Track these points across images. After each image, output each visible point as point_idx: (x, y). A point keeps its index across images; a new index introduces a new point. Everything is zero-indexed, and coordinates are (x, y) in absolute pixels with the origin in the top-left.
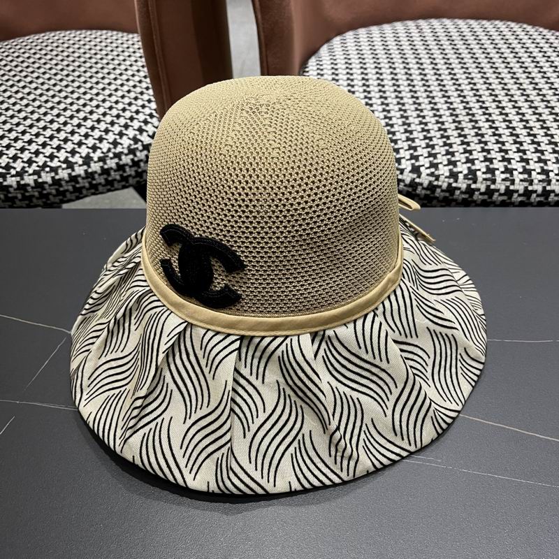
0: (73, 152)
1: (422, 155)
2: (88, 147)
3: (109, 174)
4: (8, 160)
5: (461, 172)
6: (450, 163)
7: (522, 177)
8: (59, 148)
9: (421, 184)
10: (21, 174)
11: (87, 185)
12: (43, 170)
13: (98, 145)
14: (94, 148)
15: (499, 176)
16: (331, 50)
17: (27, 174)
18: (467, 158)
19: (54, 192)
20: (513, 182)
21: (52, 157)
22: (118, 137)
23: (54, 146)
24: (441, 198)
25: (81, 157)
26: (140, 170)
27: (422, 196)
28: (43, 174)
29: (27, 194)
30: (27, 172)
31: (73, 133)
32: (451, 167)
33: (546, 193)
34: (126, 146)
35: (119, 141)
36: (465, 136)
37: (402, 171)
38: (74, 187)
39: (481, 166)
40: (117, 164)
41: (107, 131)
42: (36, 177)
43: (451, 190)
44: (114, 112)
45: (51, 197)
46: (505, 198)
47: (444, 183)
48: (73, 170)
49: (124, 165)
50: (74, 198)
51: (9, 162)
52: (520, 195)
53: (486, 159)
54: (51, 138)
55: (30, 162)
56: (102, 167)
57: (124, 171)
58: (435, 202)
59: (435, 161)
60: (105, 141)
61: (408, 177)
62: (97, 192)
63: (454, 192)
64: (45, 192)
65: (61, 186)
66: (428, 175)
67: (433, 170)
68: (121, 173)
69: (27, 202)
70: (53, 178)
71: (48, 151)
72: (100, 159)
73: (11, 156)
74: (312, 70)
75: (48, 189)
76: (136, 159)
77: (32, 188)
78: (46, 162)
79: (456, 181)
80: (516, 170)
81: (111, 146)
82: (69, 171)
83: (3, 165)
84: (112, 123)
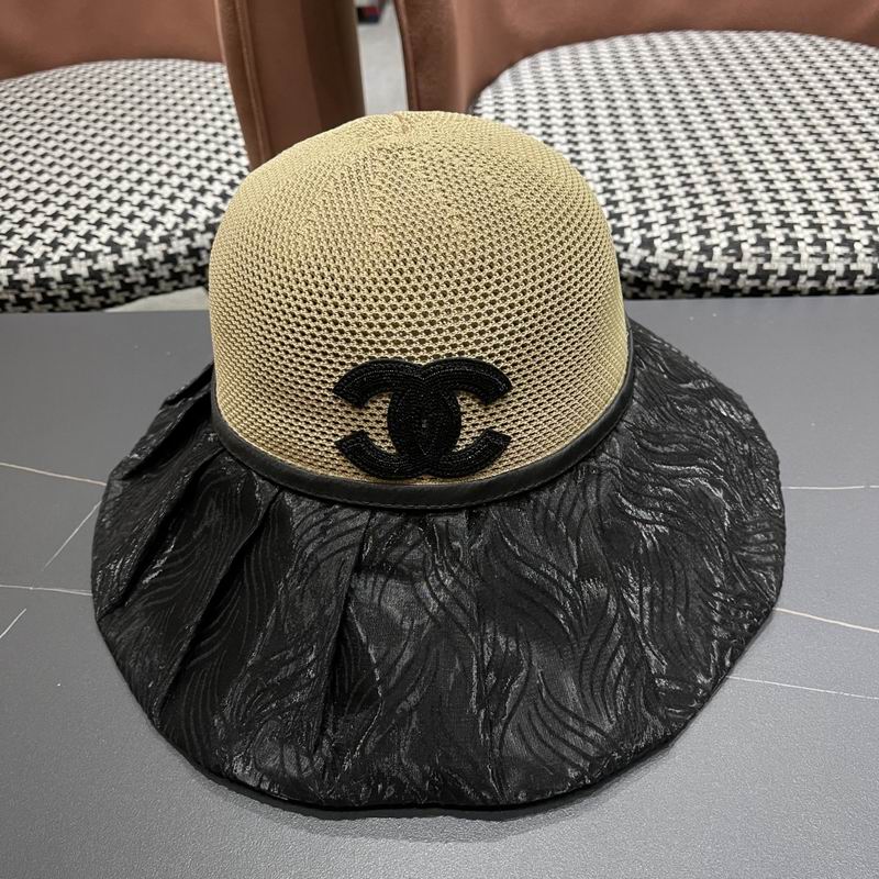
0: (121, 230)
1: (656, 222)
2: (143, 222)
3: (175, 263)
4: (21, 242)
5: (717, 245)
6: (700, 231)
7: (812, 250)
8: (99, 224)
9: (656, 266)
10: (39, 263)
11: (142, 280)
12: (75, 256)
13: (159, 218)
14: (153, 223)
15: (777, 250)
16: (516, 79)
17: (50, 262)
18: (726, 224)
19: (91, 290)
20: (798, 258)
21: (88, 237)
22: (189, 206)
23: (93, 221)
24: (687, 287)
25: (133, 236)
27: (658, 285)
28: (74, 262)
29: (50, 294)
30: (50, 259)
31: (120, 202)
32: (701, 238)
33: (850, 275)
34: (201, 219)
35: (191, 212)
36: (723, 193)
37: (626, 247)
38: (122, 282)
39: (747, 236)
40: (188, 247)
41: (172, 198)
42: (63, 267)
43: (702, 273)
44: (184, 171)
45: (86, 298)
46: (786, 283)
47: (691, 262)
48: (121, 256)
49: (199, 249)
50: (121, 299)
51: (22, 246)
52: (809, 279)
53: (756, 225)
54: (88, 209)
55: (55, 245)
56: (165, 252)
57: (199, 258)
58: (678, 292)
59: (678, 230)
60: (169, 213)
61: (635, 255)
62: (158, 291)
63: (707, 276)
64: (77, 290)
65: (102, 280)
66: (666, 251)
67: (673, 243)
68: (194, 260)
69: (49, 305)
70: (90, 268)
71: (83, 228)
72: (163, 240)
73: (26, 236)
74: (487, 105)
75: (82, 286)
77: (59, 283)
78: (79, 244)
79: (710, 259)
80: (802, 240)
81: (180, 220)
82: (115, 257)
83: (14, 249)
84: (181, 187)
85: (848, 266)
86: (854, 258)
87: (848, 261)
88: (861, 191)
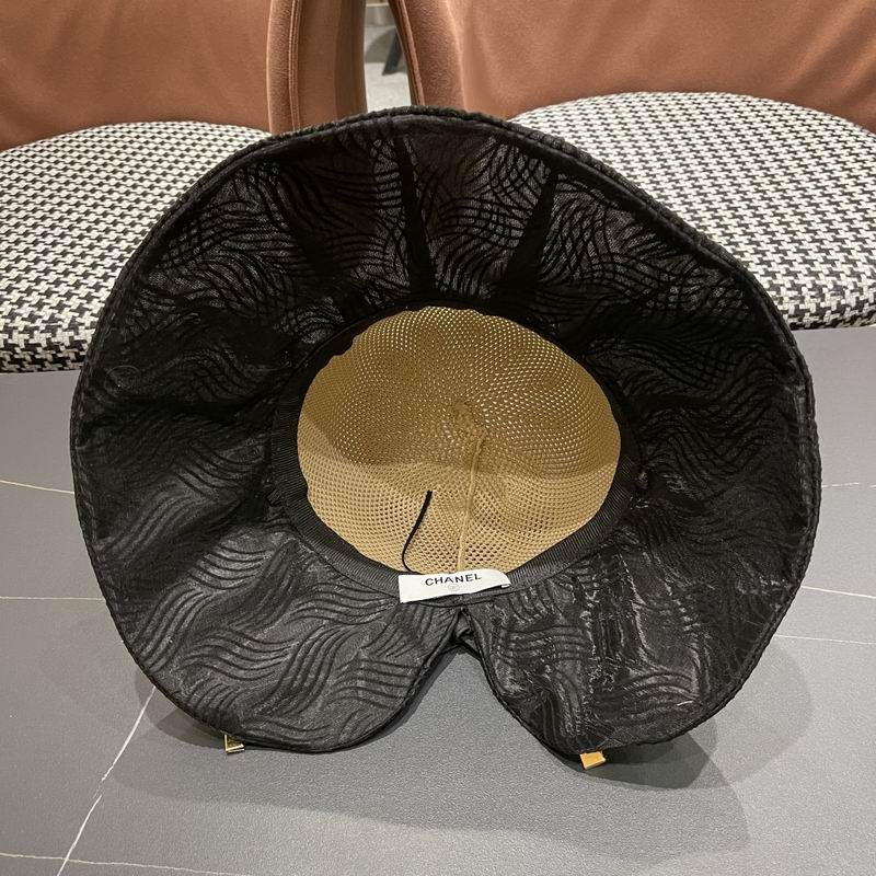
85: (797, 306)
86: (802, 300)
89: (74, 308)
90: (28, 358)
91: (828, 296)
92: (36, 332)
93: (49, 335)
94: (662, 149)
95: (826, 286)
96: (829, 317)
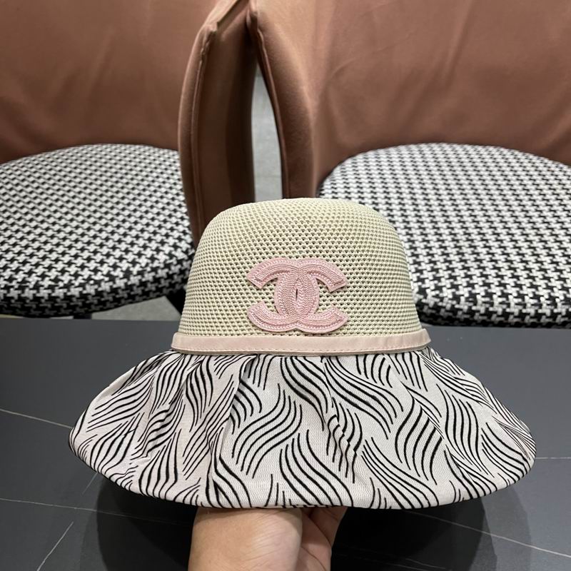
0: (115, 267)
1: (427, 278)
2: (128, 262)
3: (146, 286)
4: (56, 273)
5: (463, 295)
6: (453, 286)
7: (517, 301)
8: (102, 263)
9: (427, 304)
10: (67, 286)
11: (126, 296)
12: (88, 282)
13: (137, 260)
14: (134, 263)
15: (497, 300)
16: (344, 173)
17: (73, 286)
18: (468, 282)
19: (96, 302)
20: (509, 305)
21: (96, 271)
22: (155, 253)
23: (98, 261)
24: (445, 317)
25: (122, 271)
26: (173, 282)
27: (428, 315)
28: (87, 287)
29: (72, 304)
30: (73, 284)
31: (114, 248)
32: (454, 290)
33: (538, 316)
34: (162, 261)
35: (156, 256)
36: (466, 261)
38: (114, 297)
39: (480, 290)
40: (154, 277)
41: (145, 247)
42: (81, 289)
43: (454, 310)
44: (151, 229)
45: (92, 306)
46: (502, 319)
47: (447, 304)
48: (114, 283)
49: (160, 278)
50: (113, 306)
51: (57, 276)
52: (515, 317)
53: (485, 284)
54: (95, 252)
55: (76, 275)
56: (140, 280)
57: (160, 283)
58: (439, 320)
59: (440, 284)
60: (143, 257)
62: (134, 301)
63: (457, 313)
64: (88, 302)
65: (102, 297)
66: (433, 296)
67: (437, 292)
68: (156, 284)
69: (71, 310)
70: (96, 290)
71: (92, 265)
72: (140, 273)
73: (59, 269)
74: (327, 189)
75: (91, 300)
76: (171, 273)
77: (77, 298)
78: (90, 275)
79: (458, 303)
80: (511, 294)
81: (149, 261)
82: (111, 283)
83: (52, 278)
84: (150, 240)
85: (537, 311)
86: (540, 306)
87: (537, 308)
88: (544, 263)
89: (39, 274)
90: (6, 306)
91: (559, 305)
92: (12, 289)
93: (20, 292)
94: (452, 187)
95: (558, 297)
96: (559, 319)
